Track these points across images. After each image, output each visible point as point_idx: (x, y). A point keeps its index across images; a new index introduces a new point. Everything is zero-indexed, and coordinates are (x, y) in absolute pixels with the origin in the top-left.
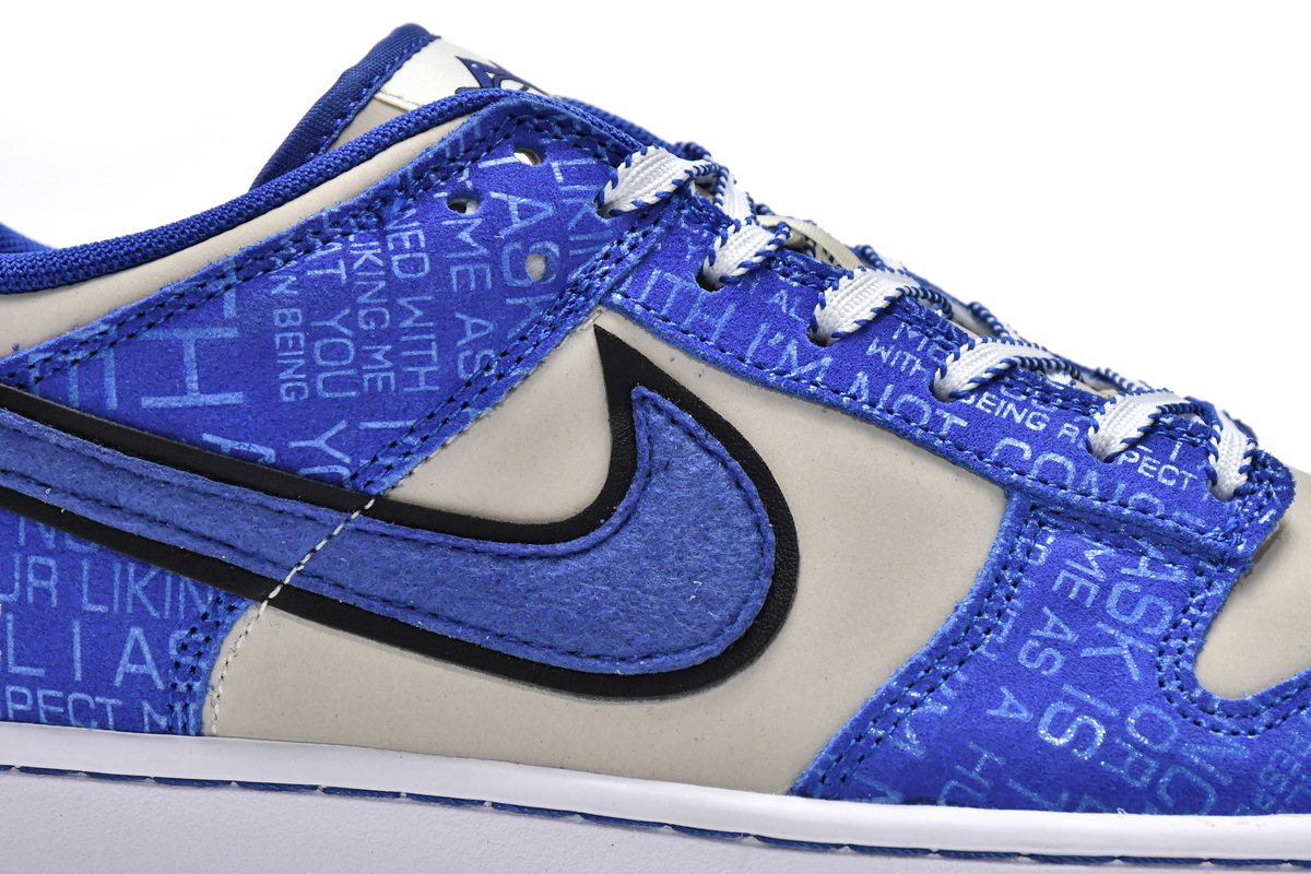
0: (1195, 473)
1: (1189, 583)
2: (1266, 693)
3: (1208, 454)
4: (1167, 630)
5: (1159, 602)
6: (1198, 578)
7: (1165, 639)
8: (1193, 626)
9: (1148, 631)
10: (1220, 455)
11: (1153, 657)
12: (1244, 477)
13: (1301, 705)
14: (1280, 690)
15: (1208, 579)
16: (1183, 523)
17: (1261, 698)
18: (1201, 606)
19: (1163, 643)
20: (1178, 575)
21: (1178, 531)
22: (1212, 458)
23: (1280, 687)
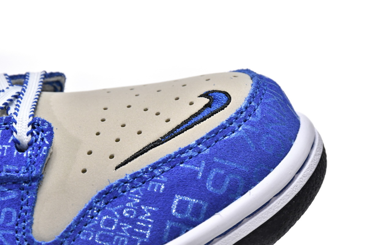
0: (9, 144)
1: (19, 196)
2: (63, 233)
3: (12, 132)
4: (16, 221)
5: (10, 209)
6: (22, 192)
7: (17, 225)
8: (26, 215)
9: (9, 224)
10: (17, 130)
11: (14, 236)
12: (30, 136)
13: (79, 232)
14: (68, 230)
15: (26, 191)
16: (8, 171)
17: (62, 236)
18: (27, 204)
19: (16, 227)
20: (13, 195)
21: (7, 175)
22: (14, 134)
23: (67, 228)
